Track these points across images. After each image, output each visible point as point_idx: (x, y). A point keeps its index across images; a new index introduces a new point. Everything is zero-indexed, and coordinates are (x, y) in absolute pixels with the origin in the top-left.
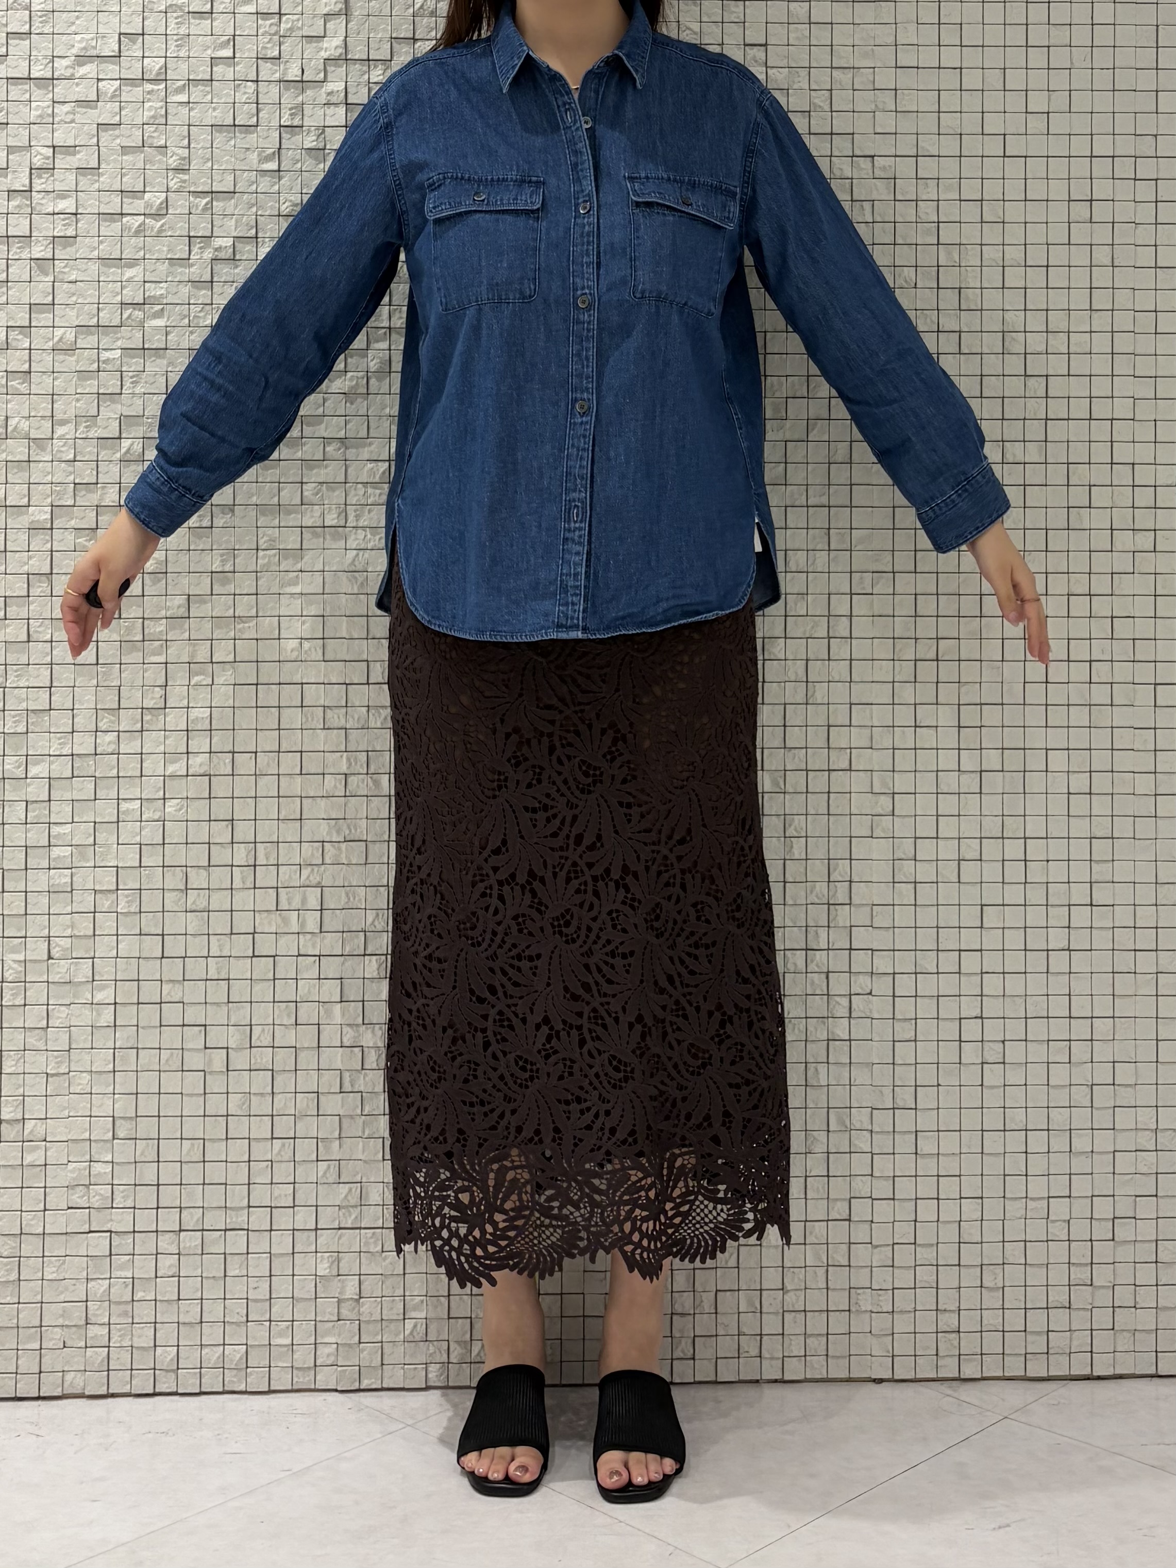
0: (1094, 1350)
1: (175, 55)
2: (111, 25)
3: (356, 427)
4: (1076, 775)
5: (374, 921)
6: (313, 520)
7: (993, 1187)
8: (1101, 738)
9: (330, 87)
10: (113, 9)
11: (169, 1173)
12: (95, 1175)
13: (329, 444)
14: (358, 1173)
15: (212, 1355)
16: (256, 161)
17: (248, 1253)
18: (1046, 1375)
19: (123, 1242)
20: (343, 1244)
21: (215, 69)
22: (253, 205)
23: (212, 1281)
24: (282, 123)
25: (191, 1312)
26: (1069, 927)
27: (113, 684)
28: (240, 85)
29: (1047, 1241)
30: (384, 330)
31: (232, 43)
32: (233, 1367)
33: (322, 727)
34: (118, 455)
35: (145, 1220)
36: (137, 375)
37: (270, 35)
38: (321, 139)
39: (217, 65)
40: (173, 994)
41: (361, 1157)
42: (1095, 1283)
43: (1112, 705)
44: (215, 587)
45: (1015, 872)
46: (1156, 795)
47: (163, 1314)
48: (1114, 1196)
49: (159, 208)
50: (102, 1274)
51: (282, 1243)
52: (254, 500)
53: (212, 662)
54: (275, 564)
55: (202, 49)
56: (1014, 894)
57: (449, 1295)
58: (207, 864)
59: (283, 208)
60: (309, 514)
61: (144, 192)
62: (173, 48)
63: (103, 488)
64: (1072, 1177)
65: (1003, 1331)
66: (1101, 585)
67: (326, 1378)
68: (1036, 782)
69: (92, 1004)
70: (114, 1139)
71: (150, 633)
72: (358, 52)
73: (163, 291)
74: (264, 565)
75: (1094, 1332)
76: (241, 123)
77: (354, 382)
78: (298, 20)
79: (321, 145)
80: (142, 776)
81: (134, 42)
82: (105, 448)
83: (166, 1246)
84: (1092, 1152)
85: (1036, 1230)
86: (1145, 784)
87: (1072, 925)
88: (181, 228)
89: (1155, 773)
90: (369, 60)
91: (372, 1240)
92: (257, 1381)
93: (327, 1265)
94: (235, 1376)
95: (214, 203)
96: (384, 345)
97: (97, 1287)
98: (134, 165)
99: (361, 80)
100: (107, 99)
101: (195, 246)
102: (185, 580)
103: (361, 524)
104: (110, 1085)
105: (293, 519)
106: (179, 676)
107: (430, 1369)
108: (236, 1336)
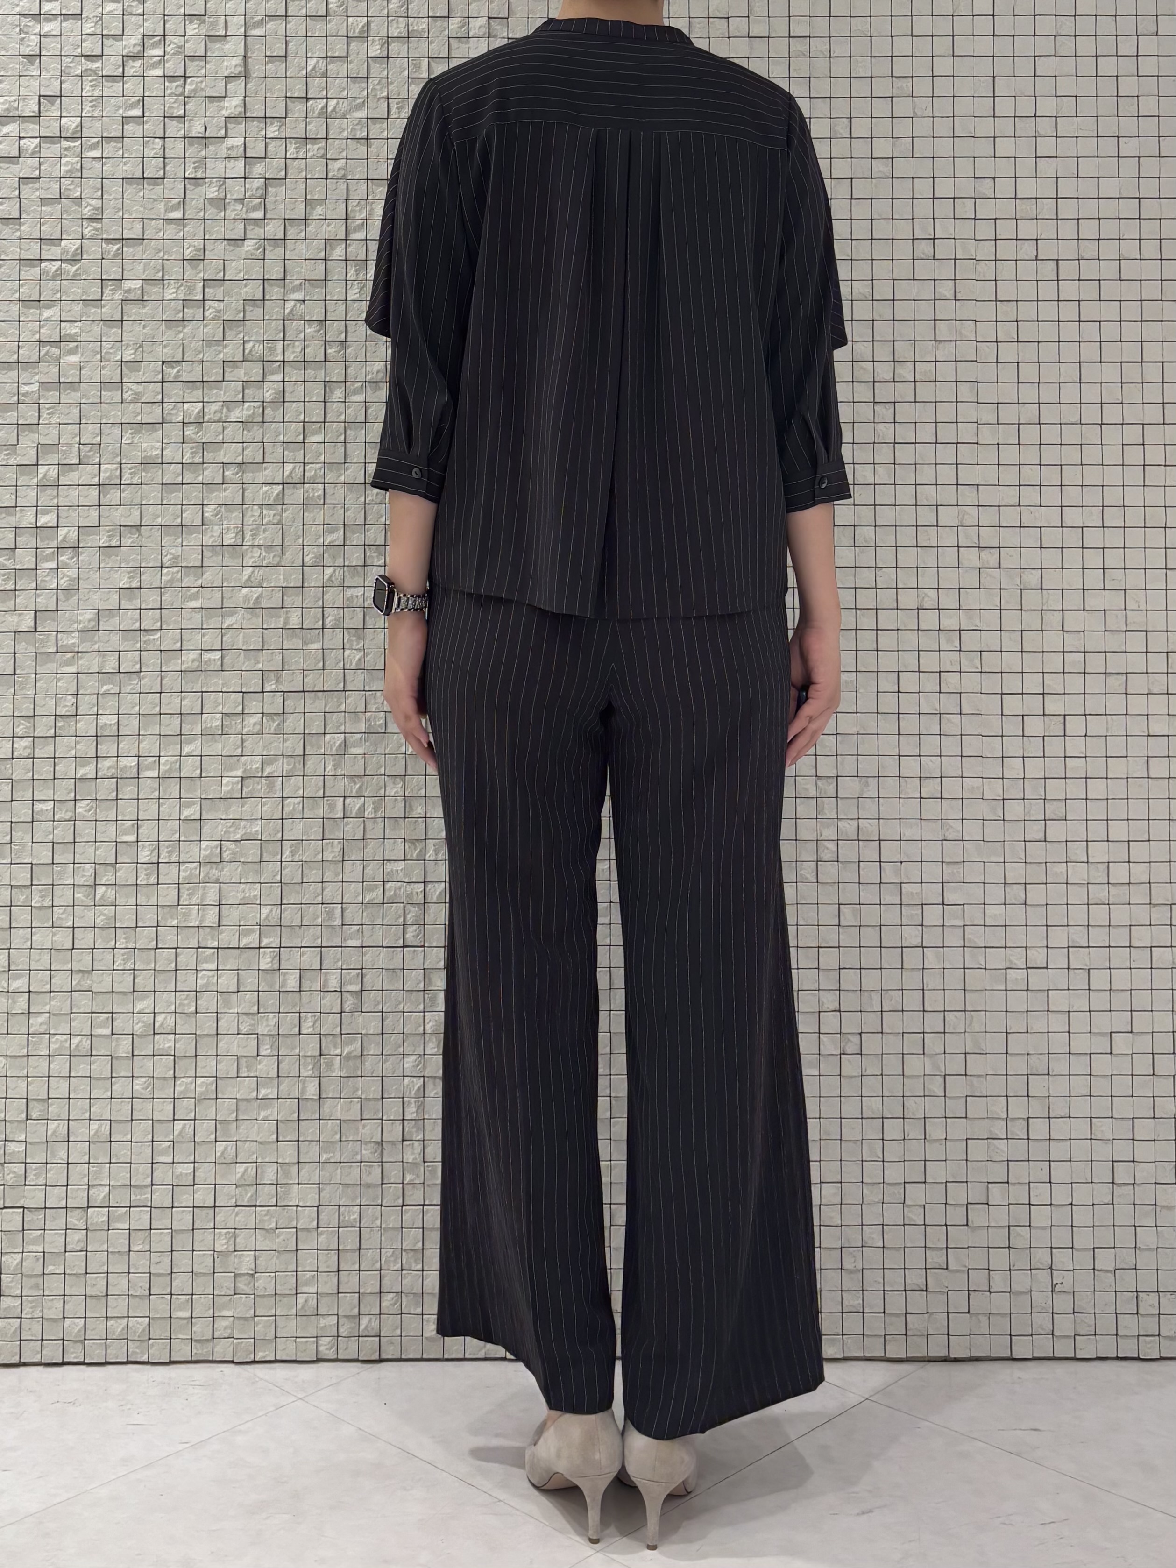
0: (950, 1333)
1: (89, 115)
2: (32, 88)
3: (252, 453)
4: (928, 780)
5: (268, 915)
6: (213, 539)
7: (852, 1172)
8: (951, 746)
9: (230, 142)
10: (33, 74)
11: (78, 1152)
12: (10, 1154)
13: (227, 471)
14: (253, 1153)
15: (117, 1326)
16: (162, 210)
17: (151, 1229)
18: (905, 1356)
19: (35, 1218)
20: (239, 1222)
21: (125, 127)
22: (160, 251)
23: (117, 1255)
24: (187, 176)
25: (98, 1286)
26: (922, 925)
27: (29, 693)
28: (148, 141)
29: (904, 1225)
30: (278, 364)
31: (141, 104)
32: (136, 1338)
33: (220, 732)
34: (35, 480)
35: (56, 1197)
36: (54, 407)
37: (176, 95)
38: (221, 190)
39: (127, 124)
40: (82, 983)
41: (258, 1139)
42: (950, 1267)
43: (961, 714)
44: (122, 602)
45: (870, 873)
46: (1003, 799)
47: (71, 1287)
48: (967, 1182)
49: (75, 254)
50: (15, 1249)
51: (183, 1220)
52: (159, 521)
53: (119, 672)
54: (178, 580)
55: (114, 109)
56: (869, 895)
57: (338, 1271)
58: (114, 862)
59: (187, 252)
60: (209, 535)
61: (62, 239)
62: (88, 108)
63: (21, 511)
64: (927, 1162)
65: (863, 1313)
66: (948, 600)
67: (223, 1350)
68: (890, 786)
69: (8, 992)
70: (27, 1119)
71: (62, 645)
72: (256, 110)
73: (77, 330)
74: (168, 581)
75: (950, 1315)
76: (149, 176)
77: (252, 411)
78: (202, 82)
79: (222, 196)
80: (54, 779)
81: (53, 104)
82: (24, 475)
83: (77, 1222)
84: (946, 1139)
85: (893, 1214)
86: (994, 789)
87: (924, 924)
88: (94, 271)
89: (1003, 778)
90: (266, 118)
91: (266, 1218)
92: (158, 1352)
93: (225, 1241)
94: (137, 1348)
95: (125, 249)
96: (279, 377)
97: (10, 1260)
98: (52, 215)
99: (259, 136)
100: (27, 155)
101: (107, 286)
102: (94, 596)
103: (256, 544)
104: (24, 1069)
105: (194, 539)
106: (89, 684)
107: (320, 1342)
108: (139, 1308)
